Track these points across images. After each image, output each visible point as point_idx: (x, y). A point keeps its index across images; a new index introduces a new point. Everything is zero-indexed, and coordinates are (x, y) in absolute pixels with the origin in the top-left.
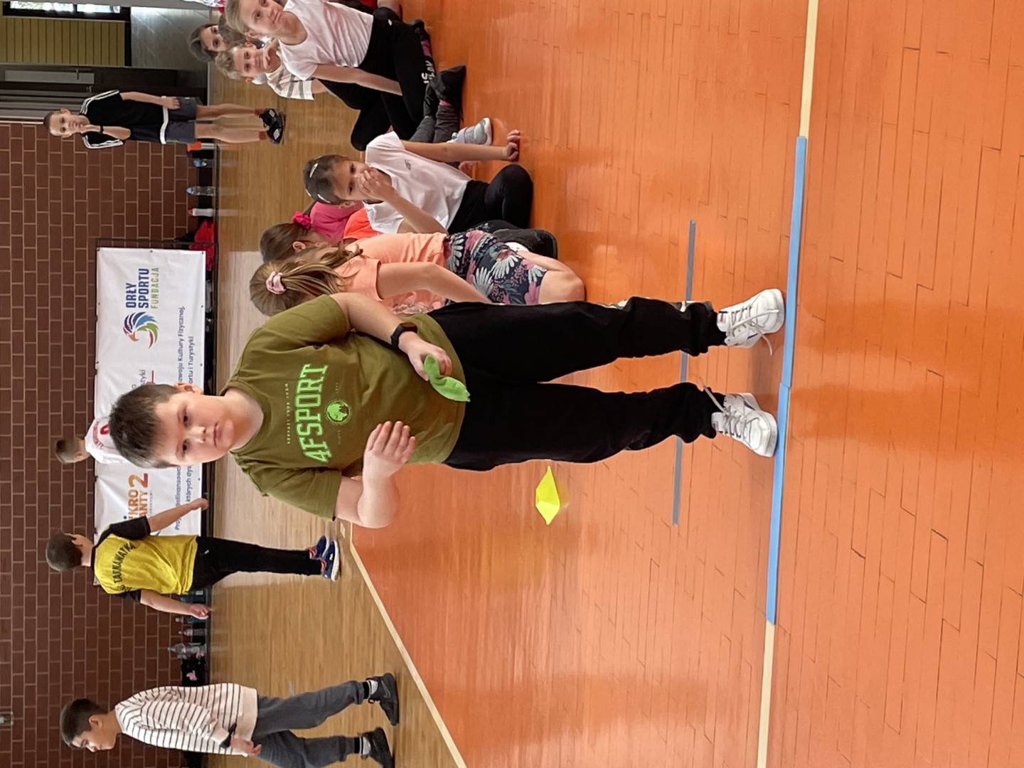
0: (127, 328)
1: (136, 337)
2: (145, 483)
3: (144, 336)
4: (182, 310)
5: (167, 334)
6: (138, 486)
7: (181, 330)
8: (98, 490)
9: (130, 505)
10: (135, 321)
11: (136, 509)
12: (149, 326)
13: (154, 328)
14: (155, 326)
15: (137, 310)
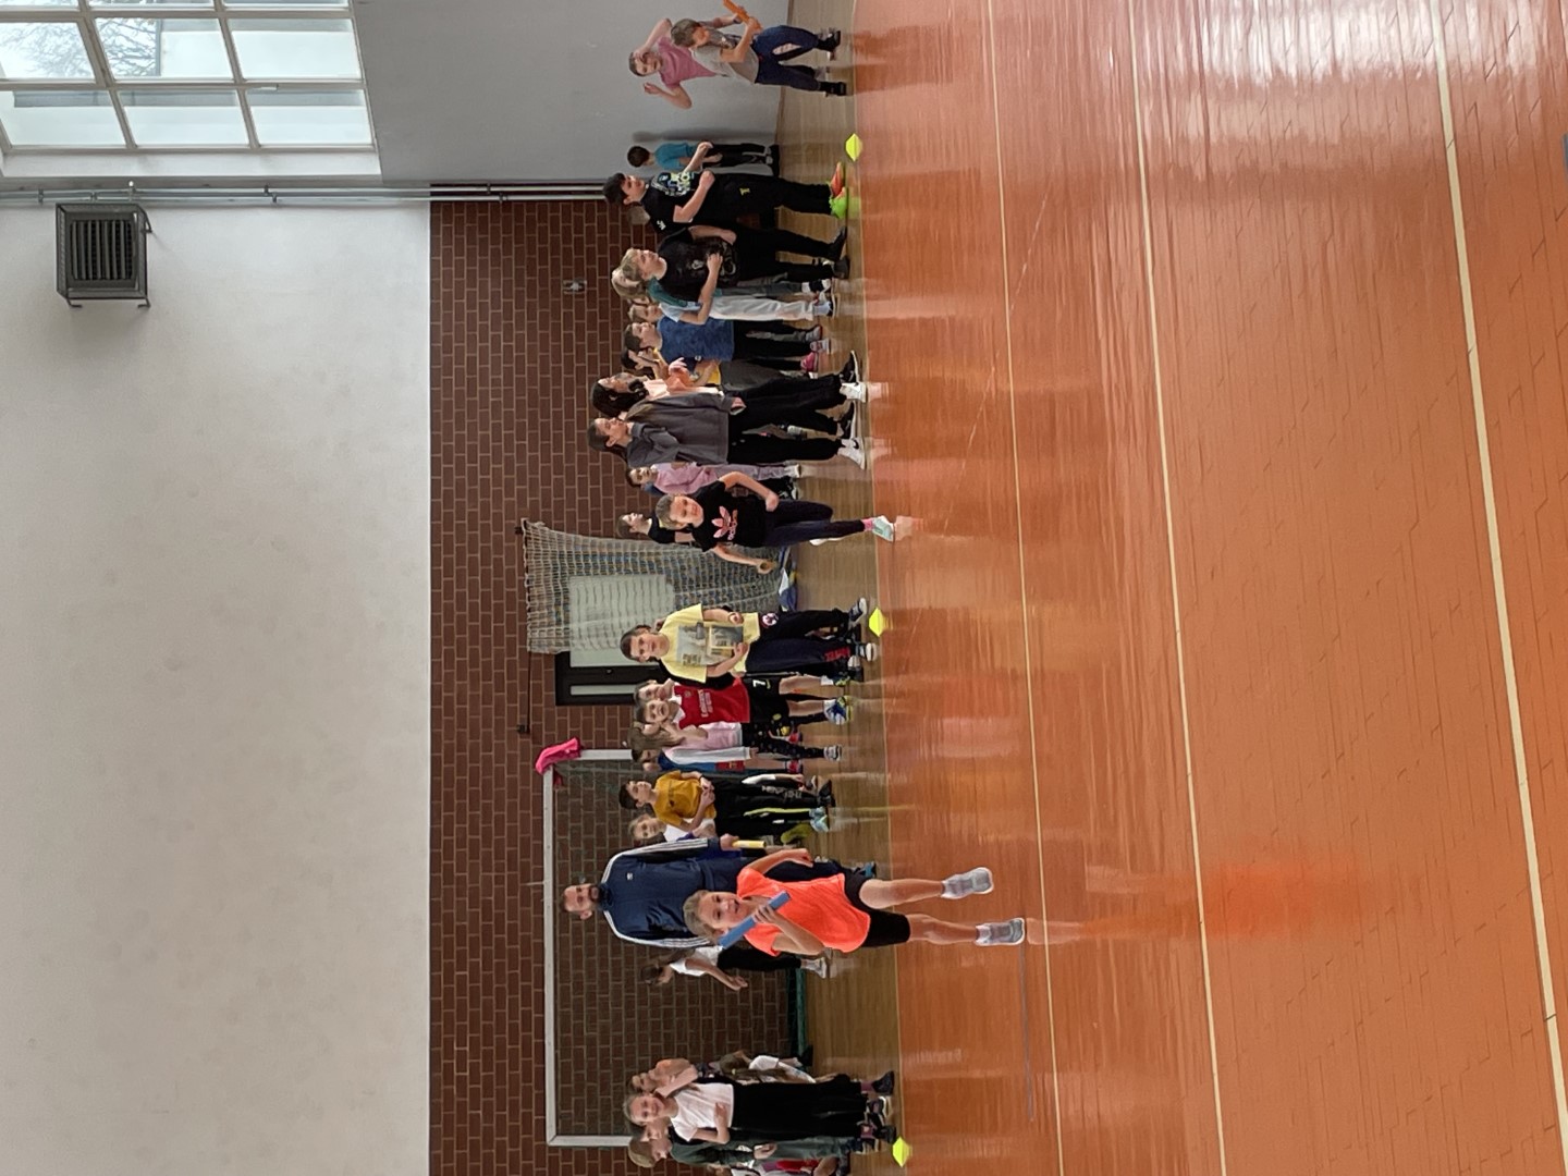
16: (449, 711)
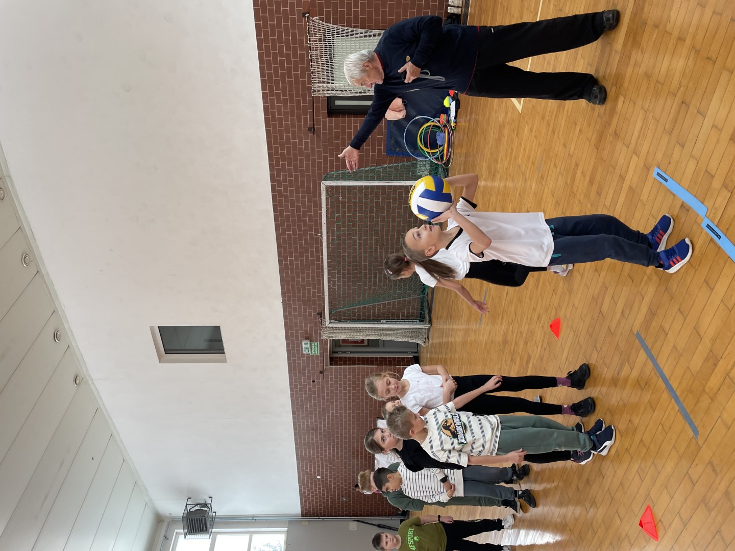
16: (274, 119)
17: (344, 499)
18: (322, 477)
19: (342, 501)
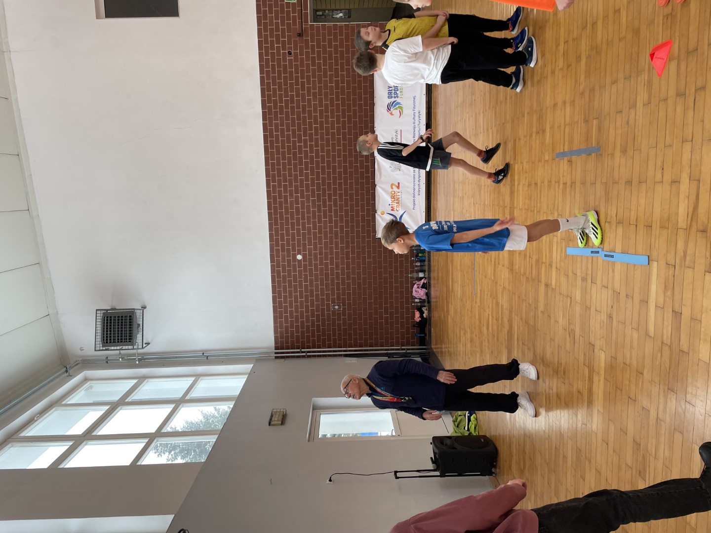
0: (389, 109)
1: (393, 113)
2: (398, 187)
3: (396, 112)
4: (414, 98)
5: (408, 111)
6: (395, 189)
7: (414, 108)
8: (377, 191)
9: (392, 198)
10: (392, 106)
11: (395, 200)
12: (399, 107)
13: (401, 108)
14: (402, 107)
15: (393, 100)
17: (337, 307)
18: (304, 256)
19: (334, 312)
